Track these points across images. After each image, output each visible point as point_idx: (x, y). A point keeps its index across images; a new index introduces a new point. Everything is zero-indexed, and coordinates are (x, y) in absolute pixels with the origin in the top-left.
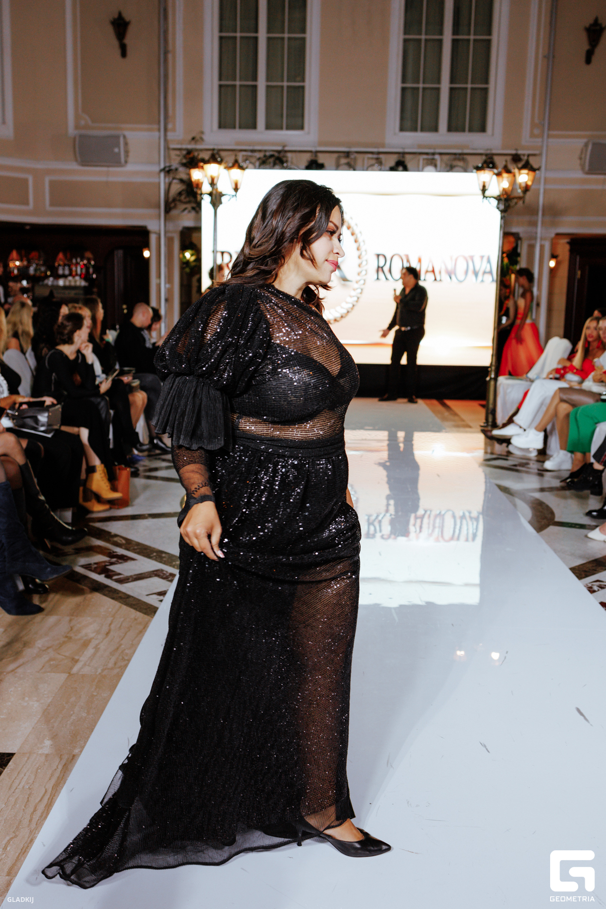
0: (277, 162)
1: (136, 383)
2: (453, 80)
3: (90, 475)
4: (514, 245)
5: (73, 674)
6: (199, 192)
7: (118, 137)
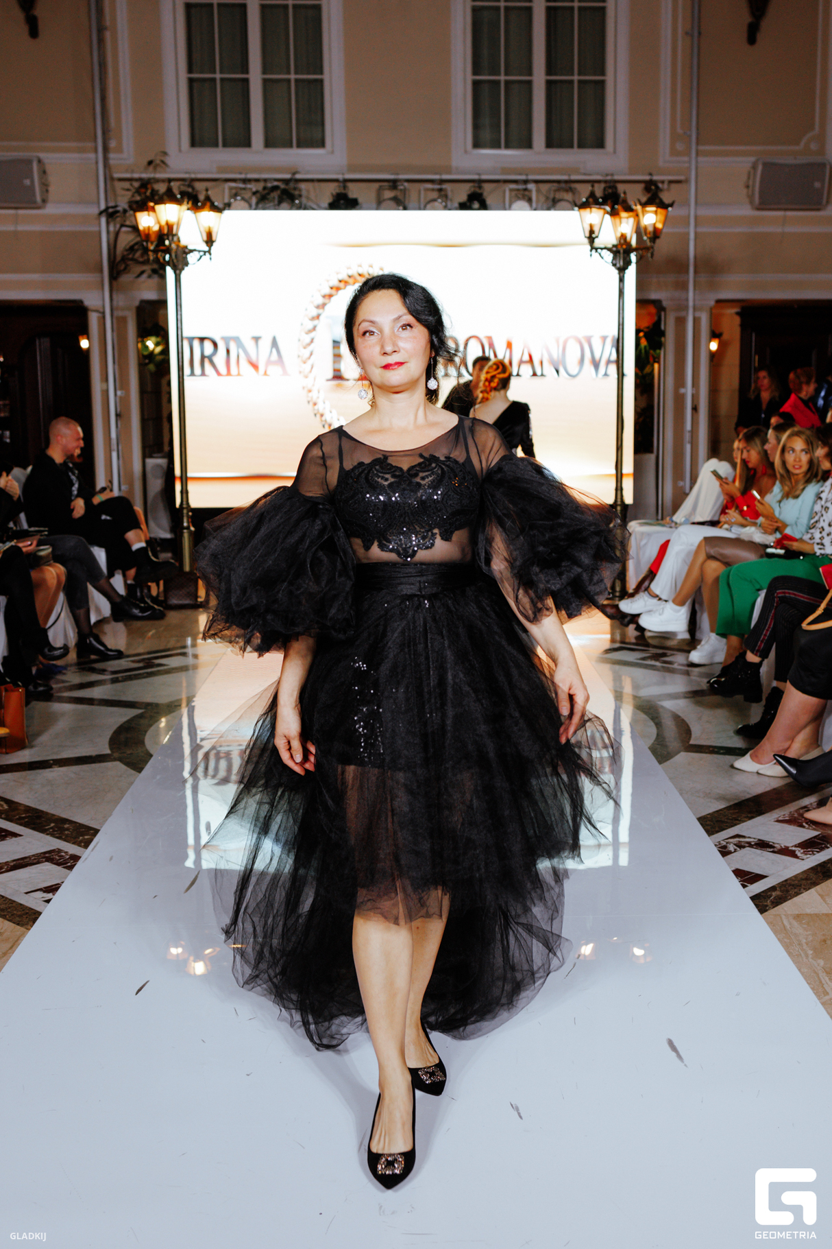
0: (285, 198)
2: (550, 69)
4: (655, 318)
6: (152, 248)
7: (29, 162)
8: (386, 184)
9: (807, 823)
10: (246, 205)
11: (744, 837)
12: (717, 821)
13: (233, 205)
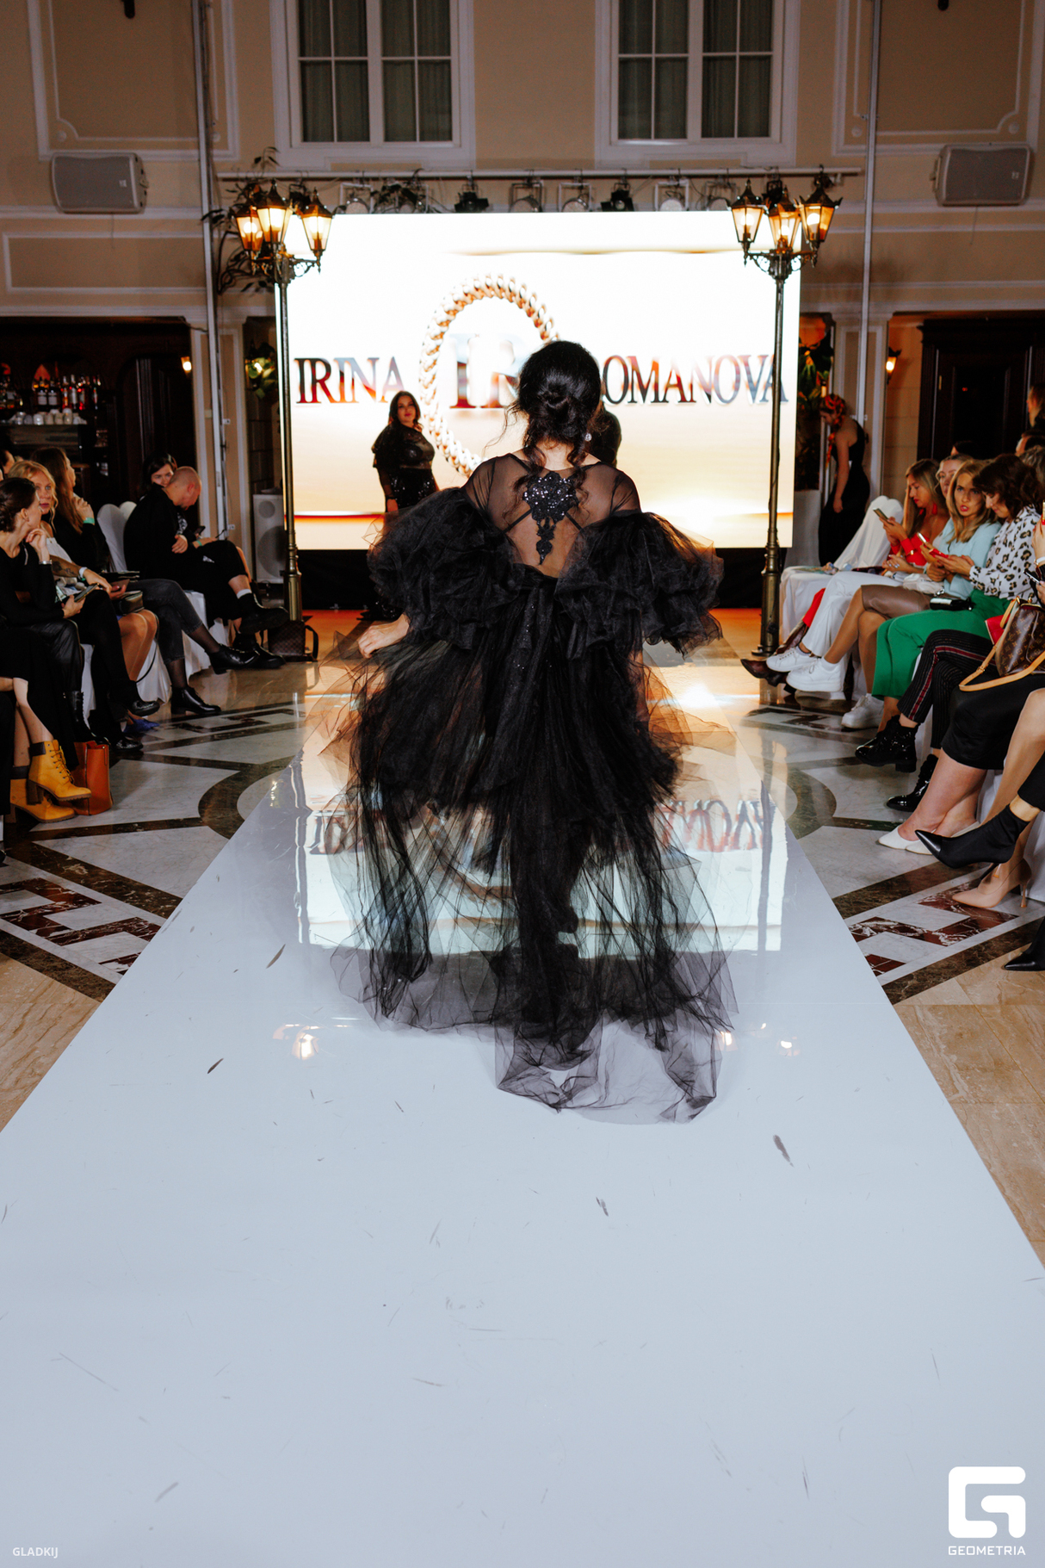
0: (406, 198)
1: (136, 596)
2: (708, 44)
3: (34, 758)
6: (254, 258)
7: (125, 160)
8: (520, 181)
9: (955, 906)
10: (364, 208)
11: (882, 920)
12: (855, 903)
13: (348, 209)
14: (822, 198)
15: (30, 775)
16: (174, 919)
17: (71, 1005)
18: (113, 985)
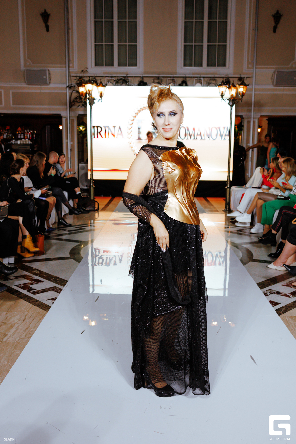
0: (124, 82)
2: (209, 41)
3: (24, 239)
4: (241, 121)
5: (3, 342)
6: (83, 98)
7: (45, 71)
8: (156, 78)
9: (293, 286)
10: (112, 84)
11: (272, 290)
12: (263, 285)
13: (108, 84)
14: (244, 84)
15: (22, 244)
16: (66, 287)
17: (39, 313)
18: (51, 307)
